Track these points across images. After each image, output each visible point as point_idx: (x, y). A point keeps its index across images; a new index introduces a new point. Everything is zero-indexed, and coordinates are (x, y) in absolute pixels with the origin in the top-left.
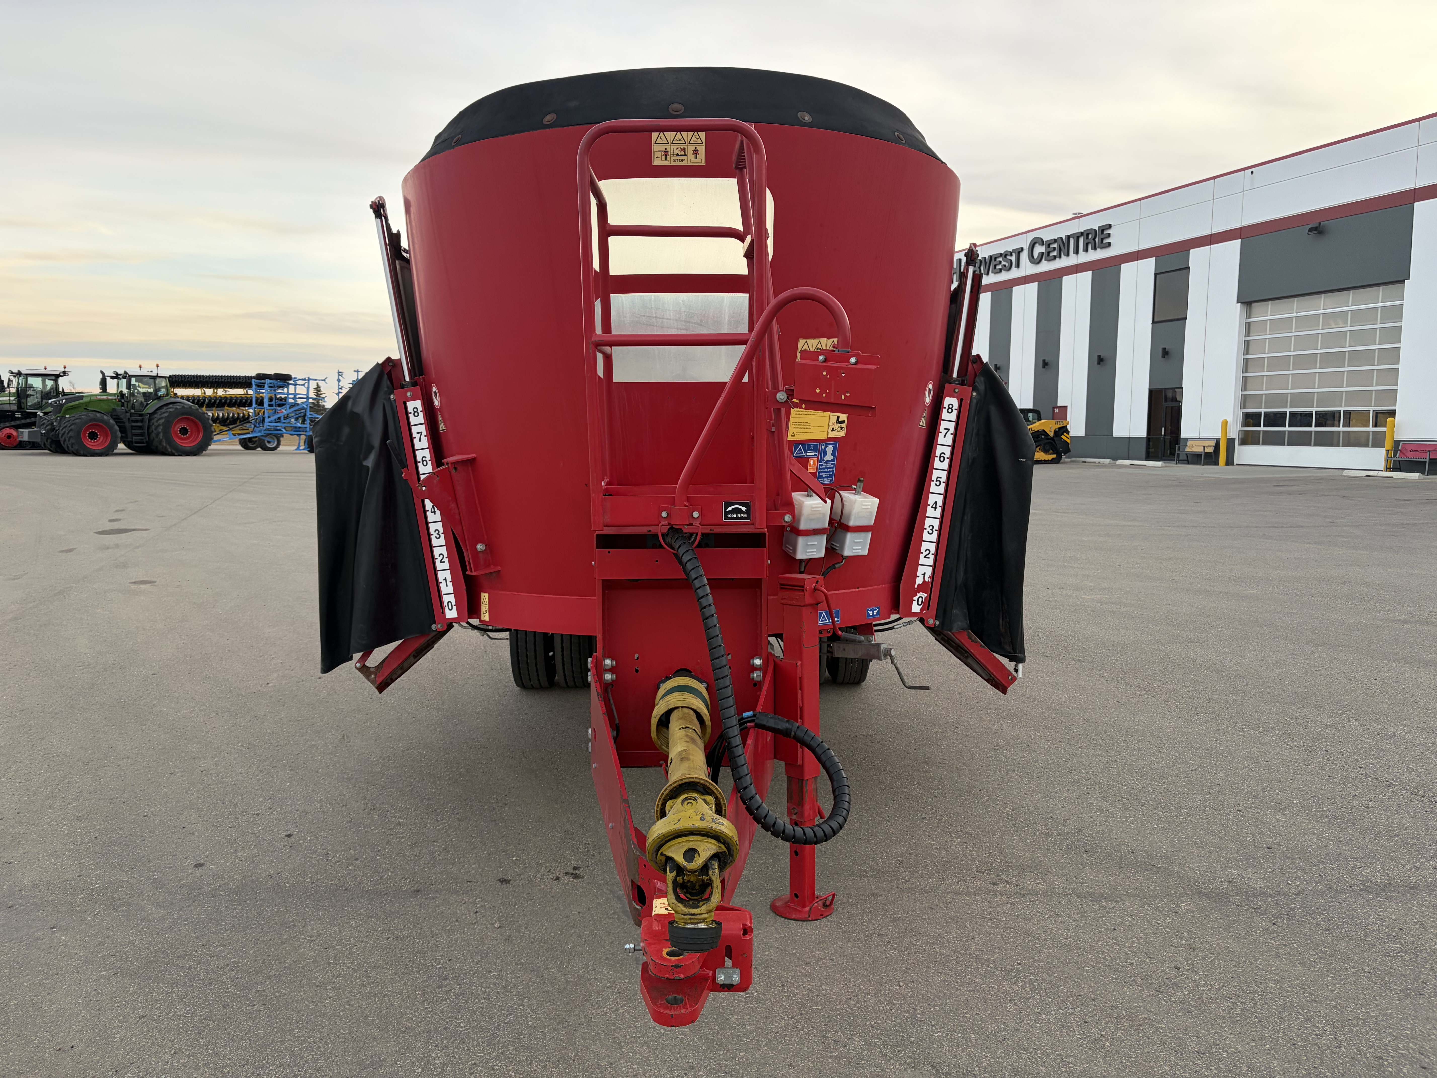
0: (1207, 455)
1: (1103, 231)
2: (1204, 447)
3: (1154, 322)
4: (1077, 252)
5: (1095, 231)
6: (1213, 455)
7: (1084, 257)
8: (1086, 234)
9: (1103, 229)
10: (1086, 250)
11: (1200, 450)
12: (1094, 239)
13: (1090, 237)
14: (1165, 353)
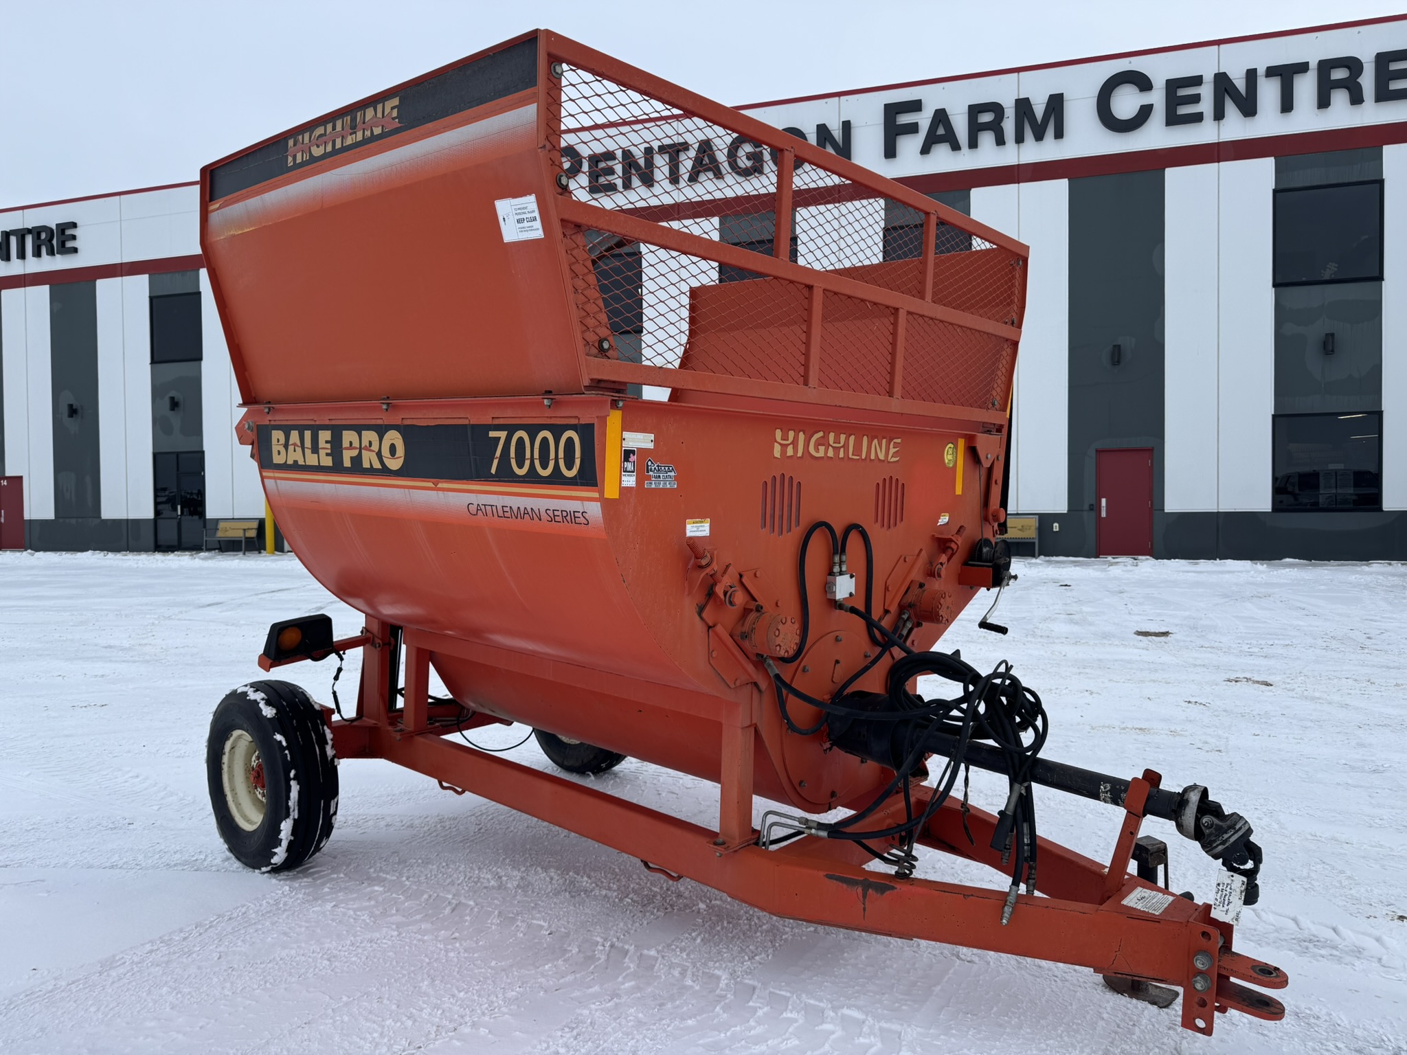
0: (249, 540)
1: (63, 231)
2: (244, 530)
3: (153, 362)
4: (22, 255)
5: (52, 230)
6: (256, 539)
7: (33, 265)
8: (36, 232)
9: (63, 228)
10: (37, 254)
11: (238, 534)
12: (50, 240)
13: (43, 236)
14: (174, 404)
